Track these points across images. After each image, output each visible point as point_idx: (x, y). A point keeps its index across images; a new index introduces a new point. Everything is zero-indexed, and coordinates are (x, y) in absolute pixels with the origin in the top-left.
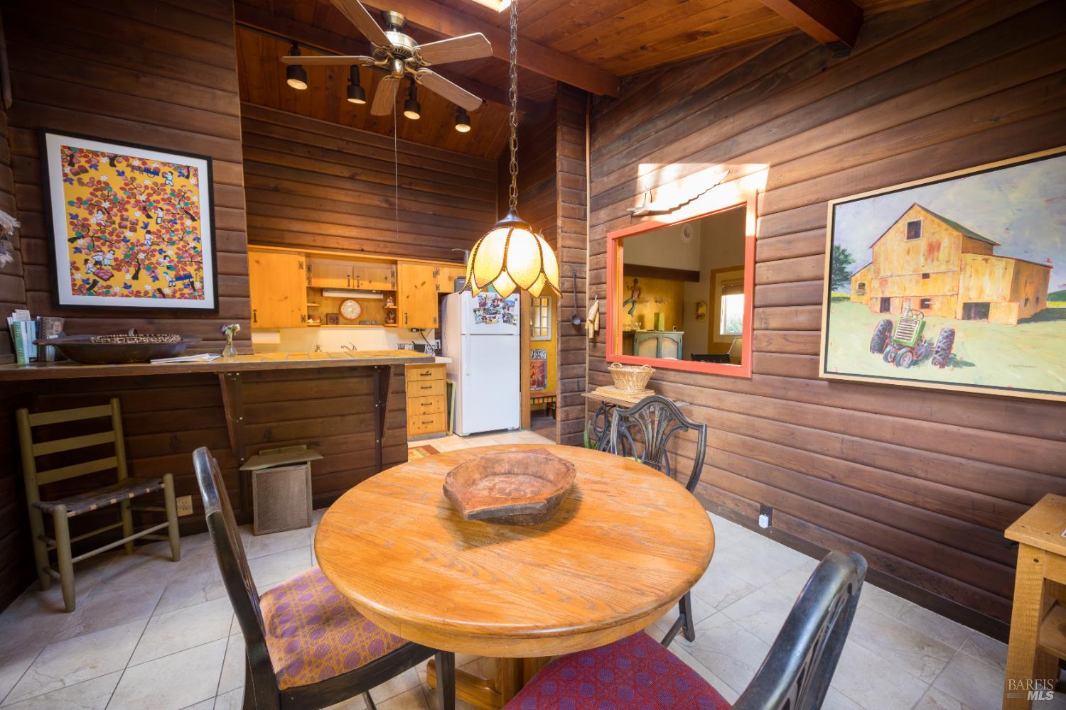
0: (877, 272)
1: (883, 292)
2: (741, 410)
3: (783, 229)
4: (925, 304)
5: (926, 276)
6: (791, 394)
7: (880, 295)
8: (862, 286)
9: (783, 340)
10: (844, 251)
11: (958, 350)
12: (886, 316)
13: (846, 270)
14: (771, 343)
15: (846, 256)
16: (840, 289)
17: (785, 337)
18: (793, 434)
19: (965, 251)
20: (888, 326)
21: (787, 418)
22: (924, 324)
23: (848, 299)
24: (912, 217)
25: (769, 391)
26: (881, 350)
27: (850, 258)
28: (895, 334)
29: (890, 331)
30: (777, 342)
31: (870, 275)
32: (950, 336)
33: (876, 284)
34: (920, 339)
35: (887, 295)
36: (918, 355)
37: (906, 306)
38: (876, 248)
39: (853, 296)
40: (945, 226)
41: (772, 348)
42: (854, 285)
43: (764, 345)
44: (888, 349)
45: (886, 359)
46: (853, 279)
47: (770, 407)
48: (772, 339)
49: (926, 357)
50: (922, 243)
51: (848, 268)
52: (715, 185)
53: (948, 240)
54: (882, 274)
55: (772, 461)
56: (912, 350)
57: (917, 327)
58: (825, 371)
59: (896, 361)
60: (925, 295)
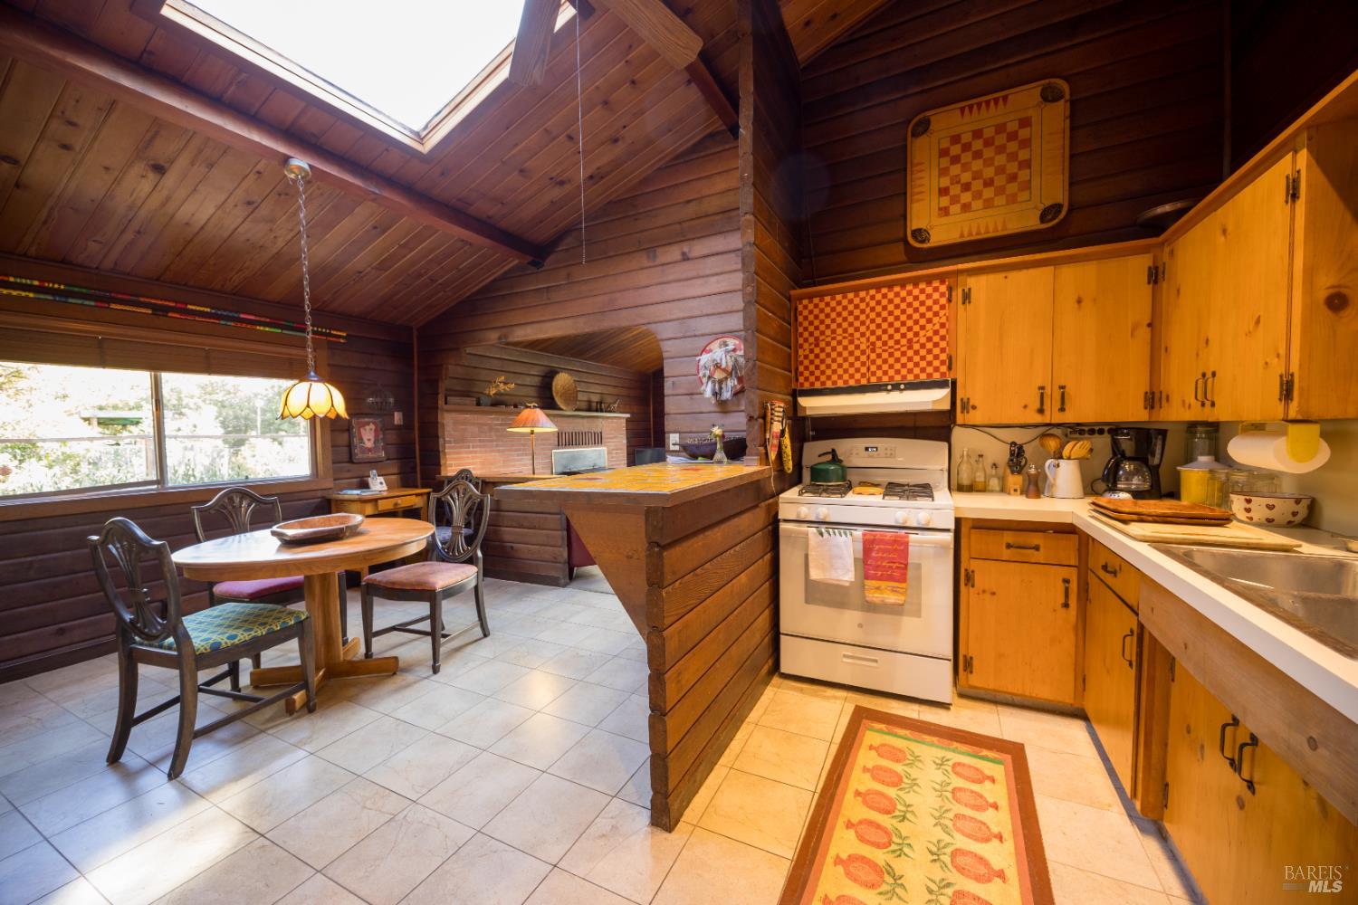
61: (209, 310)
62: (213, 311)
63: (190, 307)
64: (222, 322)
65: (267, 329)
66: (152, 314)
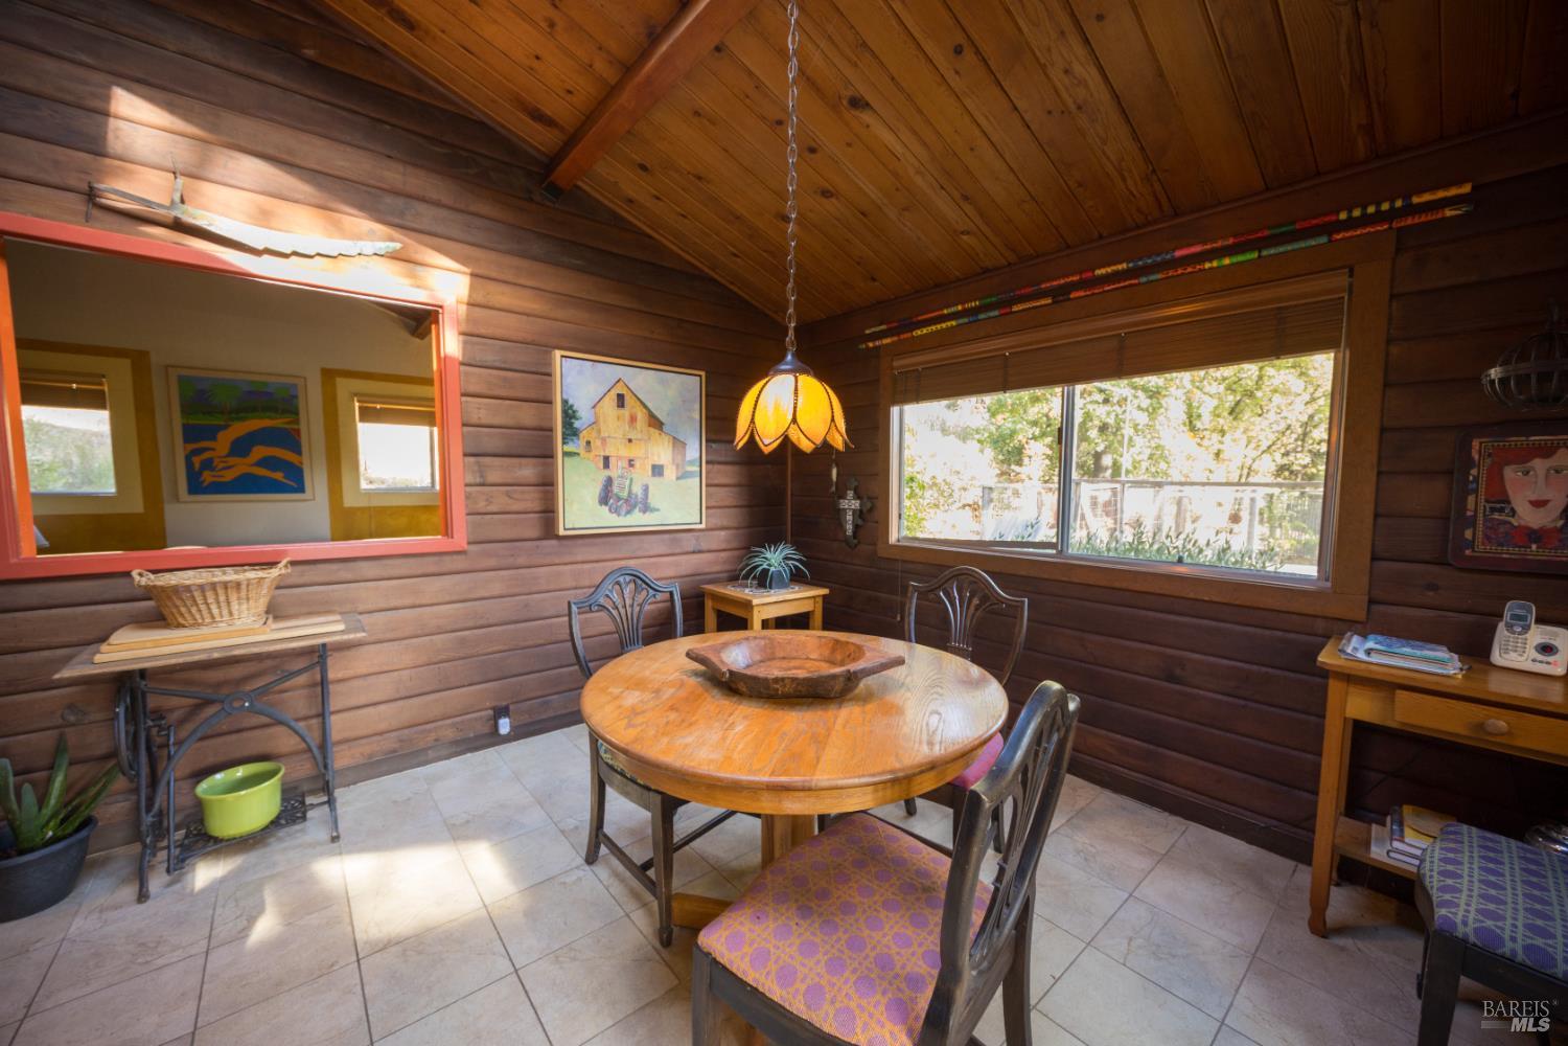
0: (599, 431)
1: (604, 451)
2: (454, 598)
3: (494, 361)
4: (631, 463)
5: (630, 441)
6: (521, 561)
7: (602, 454)
8: (588, 443)
9: (507, 499)
10: (572, 406)
11: (653, 501)
12: (607, 473)
13: (575, 426)
14: (491, 502)
15: (574, 412)
16: (571, 444)
17: (508, 494)
18: (526, 606)
19: (650, 426)
20: (609, 481)
21: (517, 590)
22: (631, 480)
23: (578, 454)
24: (620, 389)
25: (492, 562)
26: (606, 504)
27: (578, 414)
28: (615, 490)
29: (611, 485)
30: (500, 500)
31: (594, 434)
32: (646, 489)
33: (598, 443)
34: (630, 492)
35: (607, 454)
36: (630, 504)
37: (619, 464)
38: (597, 409)
39: (581, 451)
40: (638, 403)
41: (493, 508)
42: (582, 443)
43: (481, 506)
44: (611, 501)
45: (610, 510)
46: (581, 435)
47: (496, 583)
48: (492, 497)
49: (635, 507)
50: (626, 412)
51: (577, 424)
52: (376, 254)
53: (641, 415)
54: (602, 435)
55: (501, 647)
56: (627, 501)
57: (628, 482)
58: (565, 529)
59: (616, 511)
60: (632, 456)
61: (1124, 266)
62: (1131, 265)
63: (1098, 272)
64: (1143, 280)
65: (1227, 261)
66: (1054, 303)
